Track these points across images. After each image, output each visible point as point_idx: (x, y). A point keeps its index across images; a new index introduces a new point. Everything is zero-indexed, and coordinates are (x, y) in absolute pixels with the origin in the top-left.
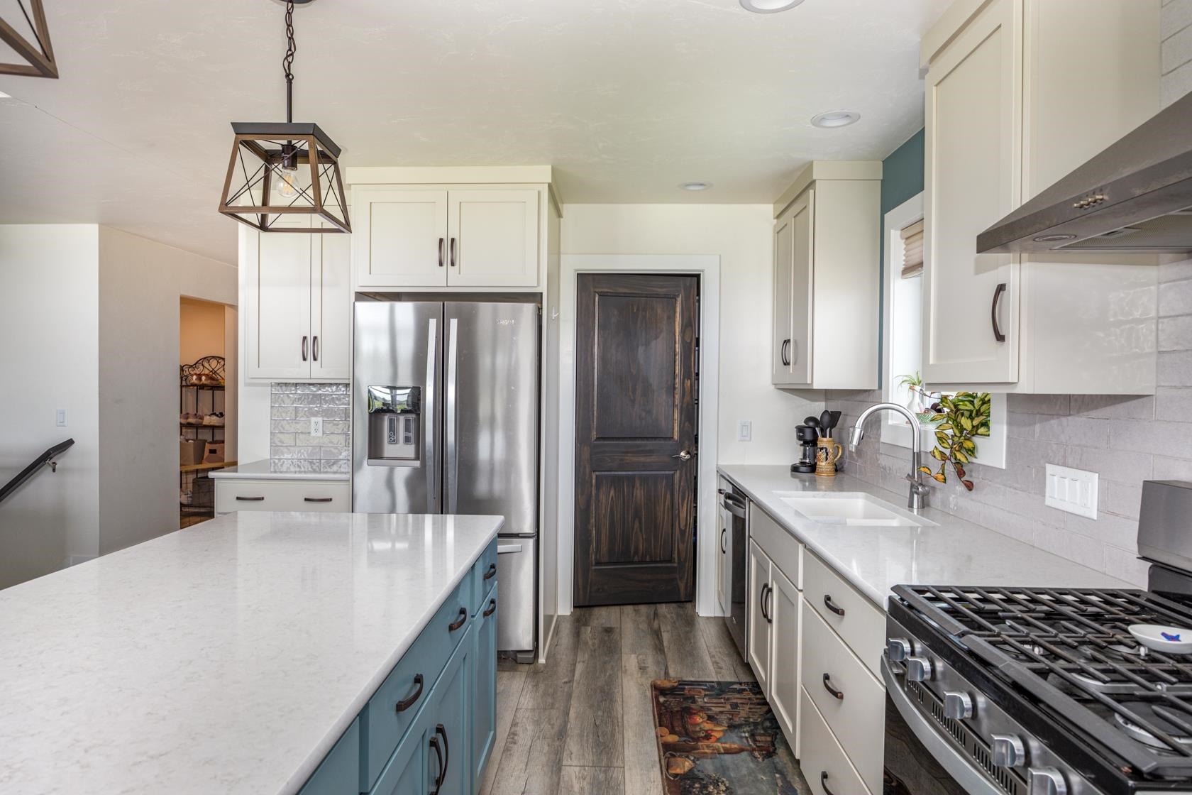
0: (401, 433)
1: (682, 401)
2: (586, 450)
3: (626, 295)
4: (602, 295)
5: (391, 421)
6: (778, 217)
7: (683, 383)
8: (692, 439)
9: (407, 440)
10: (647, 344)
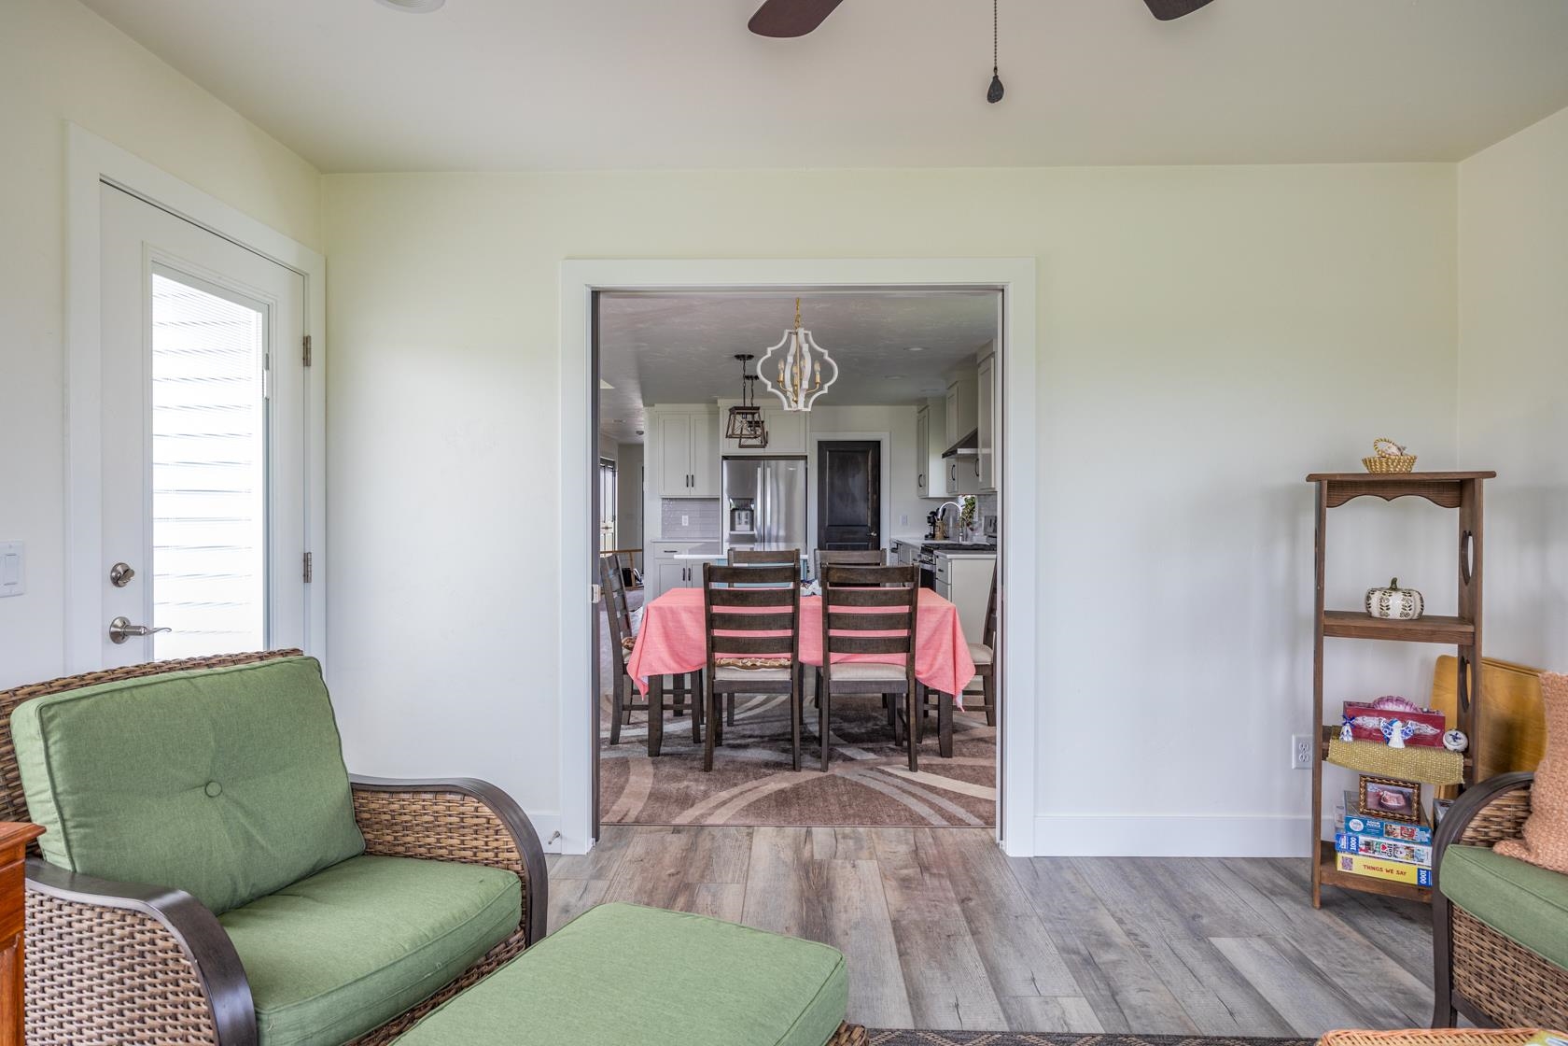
0: (744, 519)
1: (872, 505)
2: (823, 531)
3: (843, 451)
4: (830, 451)
5: (739, 515)
6: (920, 412)
7: (872, 496)
8: (877, 525)
9: (746, 523)
10: (854, 476)
